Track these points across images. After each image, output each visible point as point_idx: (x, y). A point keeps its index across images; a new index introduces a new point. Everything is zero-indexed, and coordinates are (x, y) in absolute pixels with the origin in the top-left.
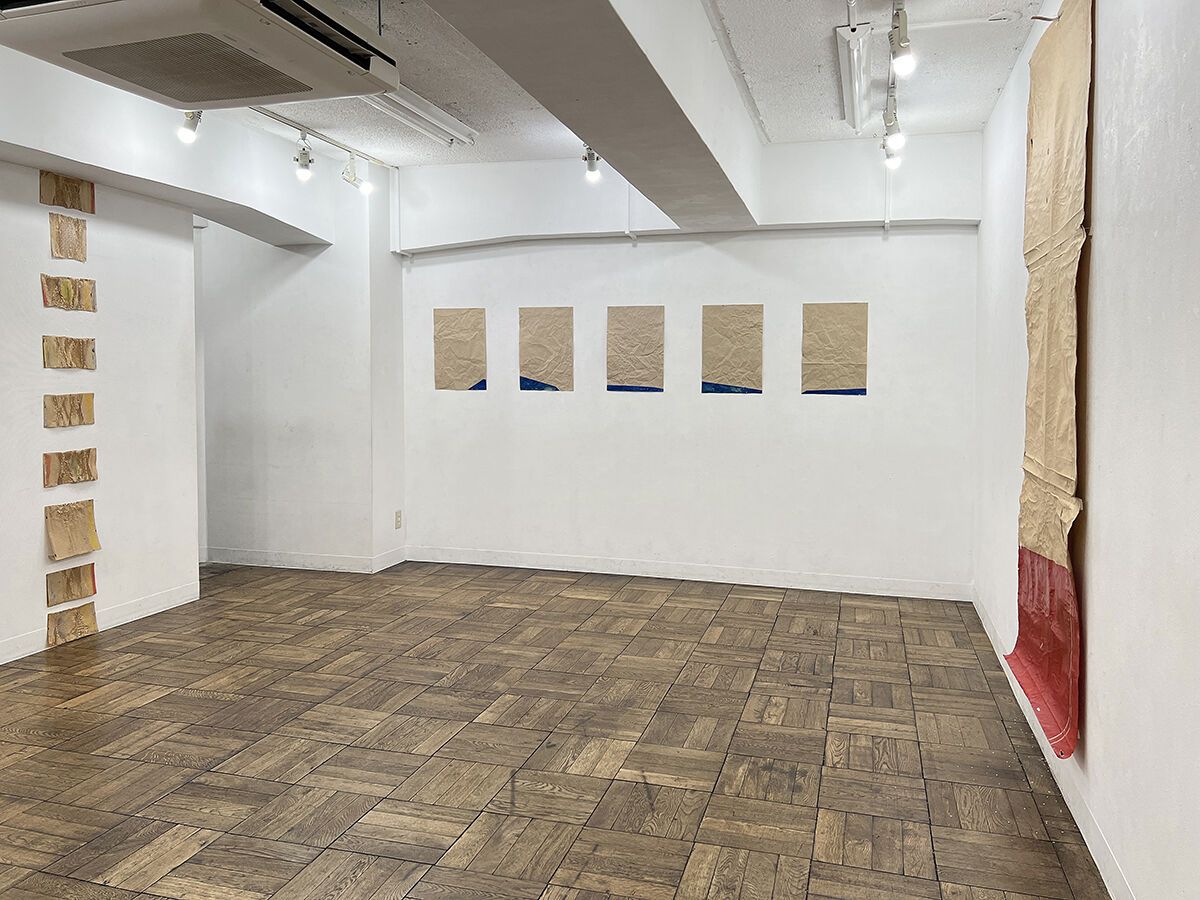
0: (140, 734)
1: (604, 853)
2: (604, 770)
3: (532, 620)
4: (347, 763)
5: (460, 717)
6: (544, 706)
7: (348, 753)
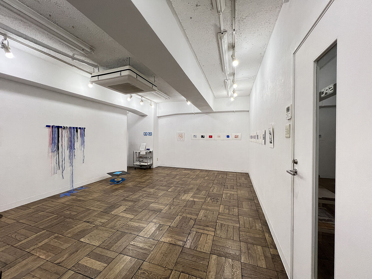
0: (118, 192)
1: (186, 211)
2: (187, 198)
3: (178, 175)
4: (148, 197)
5: (165, 190)
6: (179, 189)
7: (148, 195)
